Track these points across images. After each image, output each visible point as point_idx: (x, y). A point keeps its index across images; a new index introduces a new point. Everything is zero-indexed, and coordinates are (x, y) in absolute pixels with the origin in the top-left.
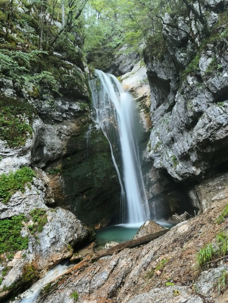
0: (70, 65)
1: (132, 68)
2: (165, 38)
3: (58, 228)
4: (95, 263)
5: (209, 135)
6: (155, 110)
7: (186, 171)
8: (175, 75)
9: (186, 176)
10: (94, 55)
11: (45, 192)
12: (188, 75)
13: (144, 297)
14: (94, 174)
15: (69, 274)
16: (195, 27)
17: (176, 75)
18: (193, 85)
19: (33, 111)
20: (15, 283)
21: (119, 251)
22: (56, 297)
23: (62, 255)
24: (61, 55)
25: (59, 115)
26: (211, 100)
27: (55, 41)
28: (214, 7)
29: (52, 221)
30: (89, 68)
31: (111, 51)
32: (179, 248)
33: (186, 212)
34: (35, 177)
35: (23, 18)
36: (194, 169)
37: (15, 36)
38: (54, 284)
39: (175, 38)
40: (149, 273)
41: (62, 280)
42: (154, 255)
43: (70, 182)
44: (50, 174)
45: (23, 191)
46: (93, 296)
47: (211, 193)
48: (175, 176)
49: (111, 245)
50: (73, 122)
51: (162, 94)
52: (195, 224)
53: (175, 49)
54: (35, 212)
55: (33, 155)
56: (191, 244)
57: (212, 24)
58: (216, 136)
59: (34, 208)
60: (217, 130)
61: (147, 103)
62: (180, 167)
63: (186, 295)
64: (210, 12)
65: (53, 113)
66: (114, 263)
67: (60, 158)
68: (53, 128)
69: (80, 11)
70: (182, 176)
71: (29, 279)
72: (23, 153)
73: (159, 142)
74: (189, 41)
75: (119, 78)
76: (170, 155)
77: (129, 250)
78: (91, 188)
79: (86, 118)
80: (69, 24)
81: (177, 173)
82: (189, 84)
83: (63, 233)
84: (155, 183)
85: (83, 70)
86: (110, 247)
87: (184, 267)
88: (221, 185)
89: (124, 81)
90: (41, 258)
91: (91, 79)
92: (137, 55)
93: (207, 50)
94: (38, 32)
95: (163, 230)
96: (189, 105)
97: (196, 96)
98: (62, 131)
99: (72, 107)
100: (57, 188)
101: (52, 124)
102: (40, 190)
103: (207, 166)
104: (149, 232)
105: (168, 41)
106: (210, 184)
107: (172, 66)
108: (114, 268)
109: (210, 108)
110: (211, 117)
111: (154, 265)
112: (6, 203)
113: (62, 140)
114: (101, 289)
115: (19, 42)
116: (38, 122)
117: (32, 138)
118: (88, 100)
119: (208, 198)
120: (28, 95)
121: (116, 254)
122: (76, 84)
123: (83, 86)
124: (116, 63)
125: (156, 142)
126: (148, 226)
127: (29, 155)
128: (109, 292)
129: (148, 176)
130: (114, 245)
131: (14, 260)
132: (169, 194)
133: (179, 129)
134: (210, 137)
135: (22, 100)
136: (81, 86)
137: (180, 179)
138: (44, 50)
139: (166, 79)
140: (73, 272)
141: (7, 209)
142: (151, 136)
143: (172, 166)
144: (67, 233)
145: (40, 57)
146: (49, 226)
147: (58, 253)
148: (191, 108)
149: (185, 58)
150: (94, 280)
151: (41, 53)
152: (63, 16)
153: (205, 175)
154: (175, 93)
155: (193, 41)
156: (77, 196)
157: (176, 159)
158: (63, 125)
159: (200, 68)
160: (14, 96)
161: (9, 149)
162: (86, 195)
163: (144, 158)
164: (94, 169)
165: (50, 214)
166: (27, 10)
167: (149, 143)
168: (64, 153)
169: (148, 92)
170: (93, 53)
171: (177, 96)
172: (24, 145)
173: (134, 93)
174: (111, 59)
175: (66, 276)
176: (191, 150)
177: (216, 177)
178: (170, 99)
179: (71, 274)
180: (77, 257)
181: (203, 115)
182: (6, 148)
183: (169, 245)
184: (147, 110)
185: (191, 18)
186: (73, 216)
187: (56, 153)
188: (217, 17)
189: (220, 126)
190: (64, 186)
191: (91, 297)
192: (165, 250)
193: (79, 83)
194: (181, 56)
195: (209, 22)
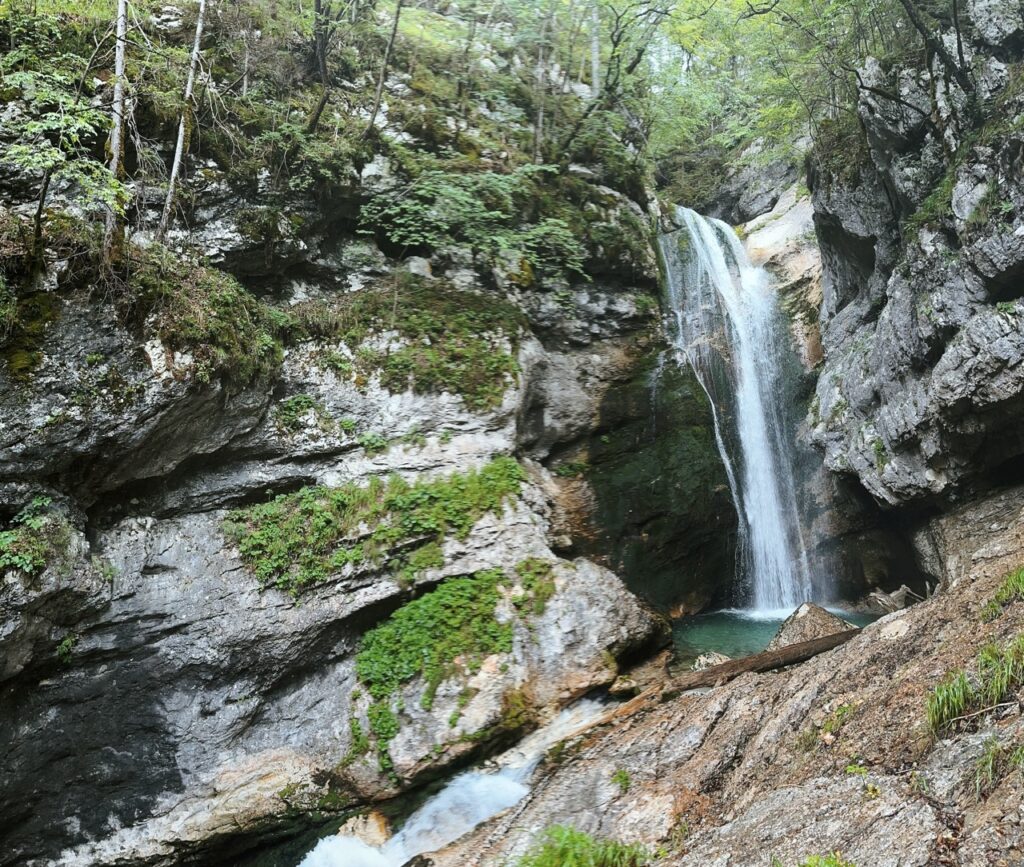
0: (611, 195)
1: (774, 202)
2: (864, 124)
3: (582, 610)
4: (670, 703)
5: (973, 389)
6: (831, 315)
7: (908, 482)
8: (887, 225)
9: (909, 494)
10: (675, 167)
11: (549, 520)
12: (922, 226)
13: (789, 798)
14: (670, 480)
15: (608, 724)
16: (945, 100)
17: (891, 226)
18: (935, 255)
19: (521, 320)
20: (486, 728)
21: (731, 679)
22: (578, 776)
23: (589, 677)
24: (589, 172)
25: (582, 328)
26: (981, 296)
27: (573, 136)
28: (998, 46)
29: (567, 591)
30: (661, 203)
31: (721, 155)
32: (883, 678)
33: (904, 586)
34: (526, 481)
35: (495, 85)
36: (929, 475)
37: (474, 134)
38: (571, 743)
39: (890, 128)
40: (805, 739)
41: (590, 737)
42: (819, 693)
43: (608, 496)
44: (559, 475)
45: (499, 513)
46: (665, 785)
47: (972, 539)
48: (881, 492)
49: (710, 661)
50: (617, 346)
51: (853, 275)
52: (927, 618)
53: (890, 156)
54: (528, 567)
55: (520, 430)
57: (991, 91)
58: (990, 391)
59: (525, 557)
60: (993, 375)
61: (813, 297)
62: (893, 469)
64: (988, 58)
65: (566, 325)
66: (718, 708)
67: (584, 436)
68: (568, 362)
69: (641, 52)
70: (897, 495)
71: (516, 725)
72: (499, 423)
73: (839, 403)
74: (928, 136)
75: (739, 228)
76: (868, 438)
77: (756, 677)
78: (660, 515)
79: (651, 336)
80: (610, 89)
81: (884, 486)
82: (924, 252)
83: (594, 623)
84: (828, 507)
85: (645, 209)
86: (707, 665)
88: (998, 519)
89: (751, 237)
90: (541, 677)
91: (665, 232)
92: (789, 168)
93: (975, 162)
94: (531, 116)
95: (844, 630)
96: (923, 308)
97: (942, 285)
98: (590, 369)
99: (613, 307)
100: (577, 511)
101: (565, 352)
102: (538, 513)
103: (963, 468)
104: (809, 633)
105: (873, 134)
106: (970, 515)
107: (881, 200)
108: (717, 719)
109: (976, 317)
110: (978, 340)
111: (817, 717)
112: (462, 540)
113: (589, 392)
114: (683, 768)
115: (484, 148)
116: (531, 349)
117: (517, 388)
118: (655, 288)
119: (963, 552)
120: (507, 283)
121: (723, 685)
122: (627, 246)
123: (644, 252)
124: (732, 188)
125: (833, 403)
126: (805, 617)
127: (511, 428)
128: (703, 778)
129: (809, 490)
130: (719, 662)
131: (482, 675)
132: (864, 538)
133: (893, 370)
134: (974, 393)
135: (494, 295)
136: (640, 252)
137: (892, 500)
138: (546, 162)
139: (865, 234)
140: (616, 722)
141: (464, 554)
142: (818, 385)
143: (871, 465)
144: (601, 624)
145: (536, 181)
146: (560, 602)
147: (582, 672)
148: (928, 316)
149: (917, 182)
150: (668, 746)
151: (539, 171)
152: (596, 66)
153: (959, 491)
154: (887, 272)
155: (938, 136)
156: (625, 533)
157: (884, 449)
158: (593, 353)
159: (955, 210)
160: (476, 287)
161: (467, 415)
162: (649, 532)
163: (800, 441)
164: (670, 466)
165: (561, 572)
166: (504, 63)
167: (814, 403)
168: (594, 423)
169: (817, 268)
170: (671, 162)
171: (891, 281)
172: (500, 406)
173: (777, 269)
174: (719, 177)
175: (600, 729)
176: (923, 427)
177: (986, 497)
178: (874, 290)
179: (613, 726)
180: (626, 685)
181: (959, 334)
182: (460, 412)
183: (859, 669)
184: (812, 316)
185: (935, 74)
186: (618, 583)
187: (572, 425)
188: (1005, 71)
189: (1002, 365)
190: (593, 506)
191: (660, 787)
192: (847, 681)
193: (634, 242)
194: (905, 175)
195: (984, 86)
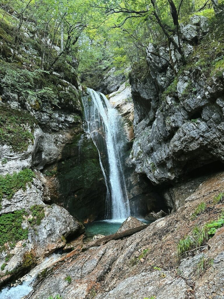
0: (67, 83)
1: (118, 88)
2: (148, 64)
3: (54, 222)
4: (85, 252)
5: (184, 146)
6: (137, 124)
7: (162, 176)
8: (155, 95)
9: (163, 180)
10: (87, 75)
11: (43, 191)
12: (167, 95)
13: (133, 280)
14: (85, 177)
15: (63, 261)
16: (174, 56)
17: (156, 96)
18: (172, 105)
19: (35, 121)
20: (16, 268)
21: (106, 243)
22: (52, 280)
23: (56, 245)
24: (59, 75)
25: (56, 125)
26: (186, 117)
27: (54, 62)
28: (190, 41)
29: (49, 216)
30: (82, 86)
31: (101, 73)
32: (158, 240)
33: (161, 210)
34: (35, 178)
35: (28, 42)
36: (169, 174)
37: (20, 56)
38: (49, 269)
39: (157, 65)
40: (132, 261)
41: (56, 266)
42: (137, 245)
43: (63, 183)
44: (47, 175)
45: (25, 189)
46: (85, 280)
47: (183, 195)
48: (154, 180)
49: (98, 237)
50: (68, 132)
51: (144, 111)
52: (171, 220)
53: (157, 74)
54: (34, 207)
55: (33, 159)
56: (170, 236)
57: (188, 54)
58: (189, 147)
59: (34, 204)
60: (190, 142)
61: (131, 118)
62: (158, 172)
63: (171, 278)
64: (187, 44)
65: (51, 124)
66: (102, 253)
67: (56, 162)
68: (51, 137)
69: (77, 38)
70: (159, 181)
71: (29, 265)
72: (26, 157)
73: (140, 151)
74: (168, 68)
75: (107, 96)
76: (149, 162)
77: (115, 242)
78: (81, 188)
79: (79, 129)
80: (67, 49)
81: (155, 178)
82: (168, 104)
83: (58, 226)
84: (136, 185)
85: (77, 88)
86: (97, 238)
87: (165, 255)
88: (192, 188)
89: (111, 99)
90: (38, 247)
91: (84, 96)
92: (123, 77)
93: (184, 76)
94: (40, 54)
95: (143, 225)
96: (168, 121)
97: (174, 114)
98: (58, 139)
99: (67, 119)
100: (53, 188)
101: (50, 133)
102: (39, 189)
103: (180, 172)
104: (131, 226)
105: (151, 67)
106: (183, 187)
107: (153, 88)
108: (102, 256)
109: (185, 124)
110: (186, 131)
111: (137, 253)
112: (9, 200)
113: (58, 147)
114: (91, 274)
115: (24, 62)
116: (38, 131)
117: (33, 145)
118: (80, 114)
119: (181, 199)
120: (30, 108)
121: (103, 245)
122: (72, 99)
123: (77, 102)
124: (105, 83)
125: (138, 151)
126: (129, 221)
127: (30, 159)
128: (98, 277)
129: (130, 180)
130: (101, 238)
131: (16, 249)
132: (147, 195)
133: (158, 141)
134: (184, 148)
135: (26, 112)
136: (76, 102)
137: (157, 182)
138: (45, 70)
139: (148, 98)
140: (66, 260)
141: (10, 205)
142: (133, 145)
143: (150, 171)
144: (61, 227)
145: (41, 75)
146: (46, 220)
147: (53, 243)
148: (169, 124)
149: (165, 82)
150: (85, 267)
151: (43, 72)
152: (62, 42)
153: (179, 179)
154: (155, 110)
155: (172, 68)
156: (69, 195)
157: (155, 166)
158: (59, 134)
159: (178, 90)
160: (19, 108)
161: (14, 153)
162: (77, 194)
163: (127, 164)
164: (85, 172)
165: (47, 210)
166: (32, 35)
167: (132, 151)
168: (60, 158)
169: (132, 109)
170: (85, 74)
171: (157, 113)
172: (26, 150)
173: (119, 109)
174: (101, 80)
175: (60, 263)
176: (167, 159)
177: (187, 181)
178: (150, 116)
179: (65, 261)
180: (69, 247)
181: (179, 129)
182: (11, 152)
183: (150, 237)
184: (130, 124)
185: (171, 49)
186: (67, 212)
187: (52, 158)
188: (192, 48)
189: (193, 139)
190: (58, 186)
191: (82, 281)
192: (146, 241)
193: (74, 98)
194: (161, 80)
195: (186, 53)
